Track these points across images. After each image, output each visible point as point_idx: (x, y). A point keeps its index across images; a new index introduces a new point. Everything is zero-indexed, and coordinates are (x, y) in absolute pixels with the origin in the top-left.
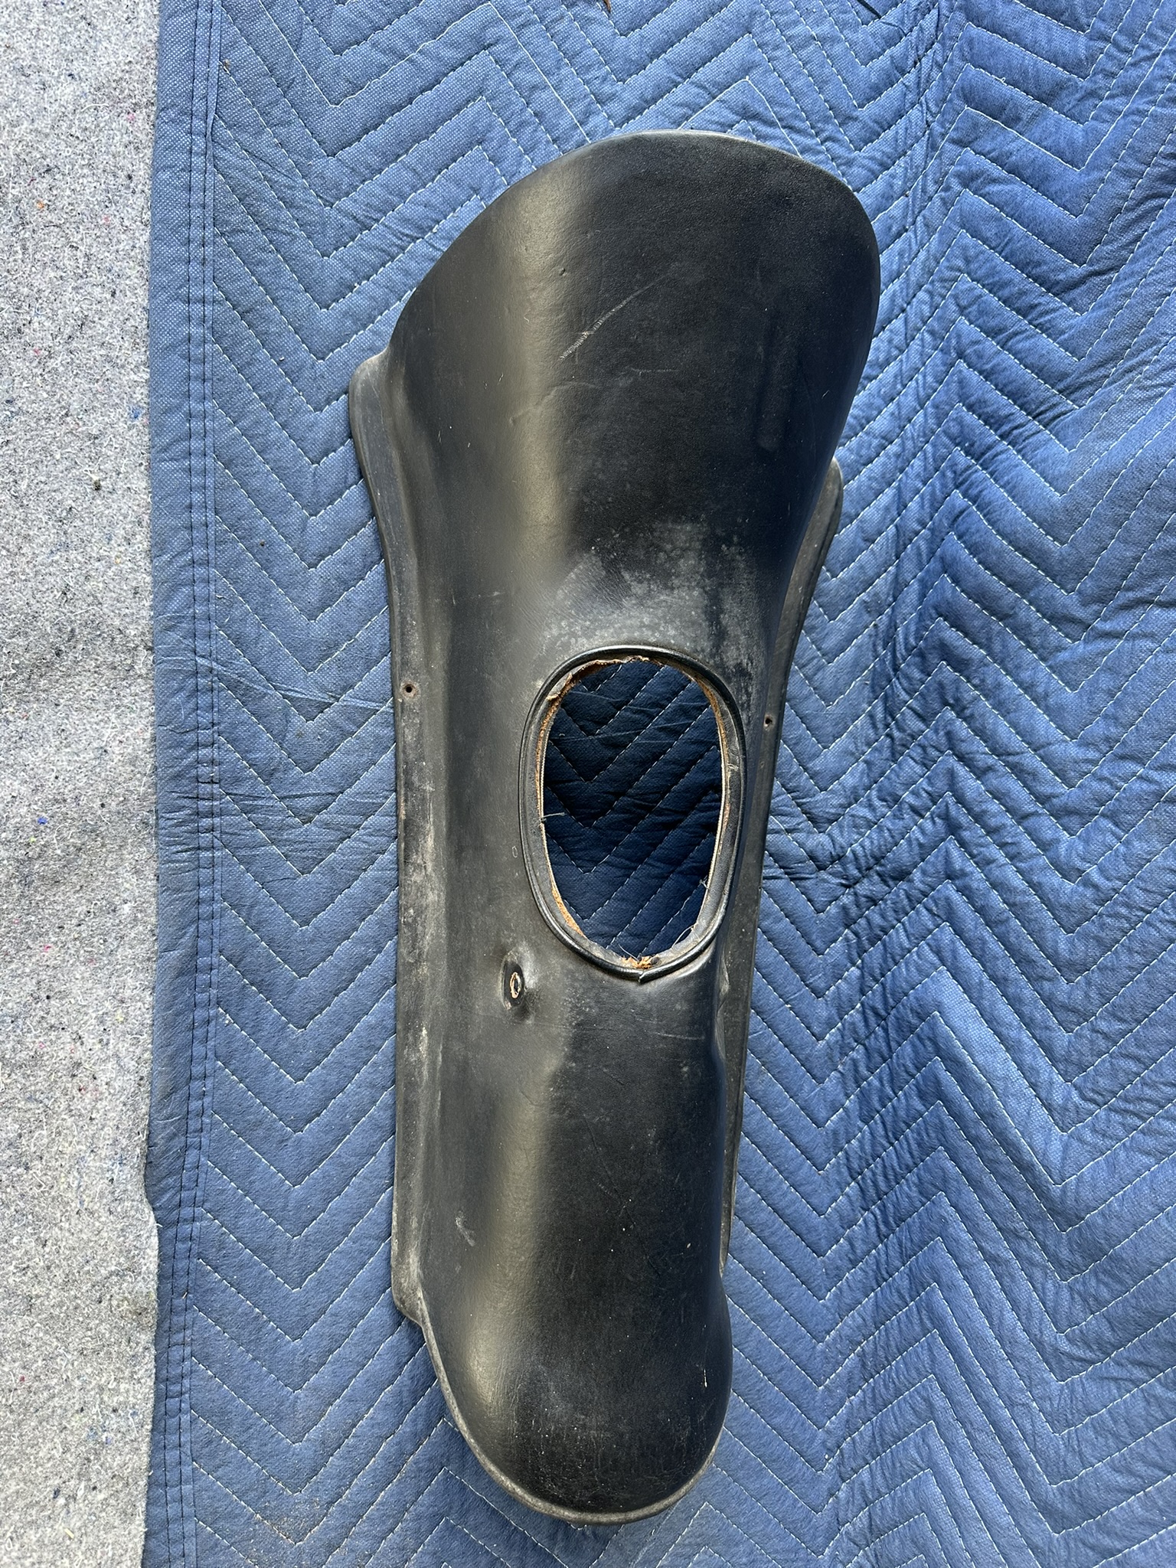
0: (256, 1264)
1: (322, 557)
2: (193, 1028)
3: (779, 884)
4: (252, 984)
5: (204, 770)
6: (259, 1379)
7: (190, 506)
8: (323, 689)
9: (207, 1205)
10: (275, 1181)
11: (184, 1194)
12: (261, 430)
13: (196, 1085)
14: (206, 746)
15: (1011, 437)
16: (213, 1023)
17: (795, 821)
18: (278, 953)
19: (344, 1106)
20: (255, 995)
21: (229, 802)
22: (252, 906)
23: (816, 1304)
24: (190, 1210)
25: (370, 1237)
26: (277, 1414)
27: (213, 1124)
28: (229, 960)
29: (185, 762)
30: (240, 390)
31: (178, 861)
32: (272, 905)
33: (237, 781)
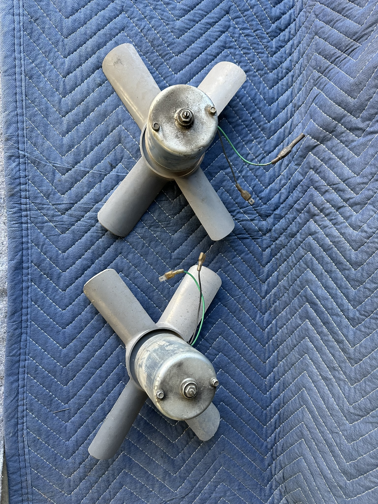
0: (50, 377)
1: (67, 113)
2: (22, 289)
3: (248, 240)
4: (44, 274)
5: (23, 194)
6: (53, 418)
7: (16, 94)
8: (68, 163)
9: (30, 355)
10: (55, 346)
11: (21, 351)
12: (43, 65)
13: (24, 311)
14: (23, 184)
15: (335, 62)
16: (30, 288)
17: (254, 216)
18: (54, 263)
19: (81, 320)
20: (46, 278)
21: (33, 206)
22: (43, 245)
23: (263, 396)
24: (24, 357)
25: (92, 368)
26: (59, 431)
27: (31, 325)
28: (36, 265)
29: (16, 190)
30: (34, 50)
31: (14, 227)
32: (51, 245)
33: (36, 198)
